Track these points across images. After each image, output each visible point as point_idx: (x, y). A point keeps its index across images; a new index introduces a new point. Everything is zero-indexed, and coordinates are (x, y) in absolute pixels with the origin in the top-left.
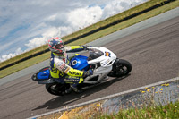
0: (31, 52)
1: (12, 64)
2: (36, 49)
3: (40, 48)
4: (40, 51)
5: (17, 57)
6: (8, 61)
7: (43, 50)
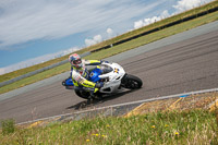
1: (157, 30)
4: (191, 15)
5: (163, 21)
6: (151, 25)
7: (194, 13)
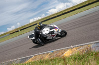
0: (49, 16)
2: (53, 15)
3: (54, 14)
5: (42, 19)
